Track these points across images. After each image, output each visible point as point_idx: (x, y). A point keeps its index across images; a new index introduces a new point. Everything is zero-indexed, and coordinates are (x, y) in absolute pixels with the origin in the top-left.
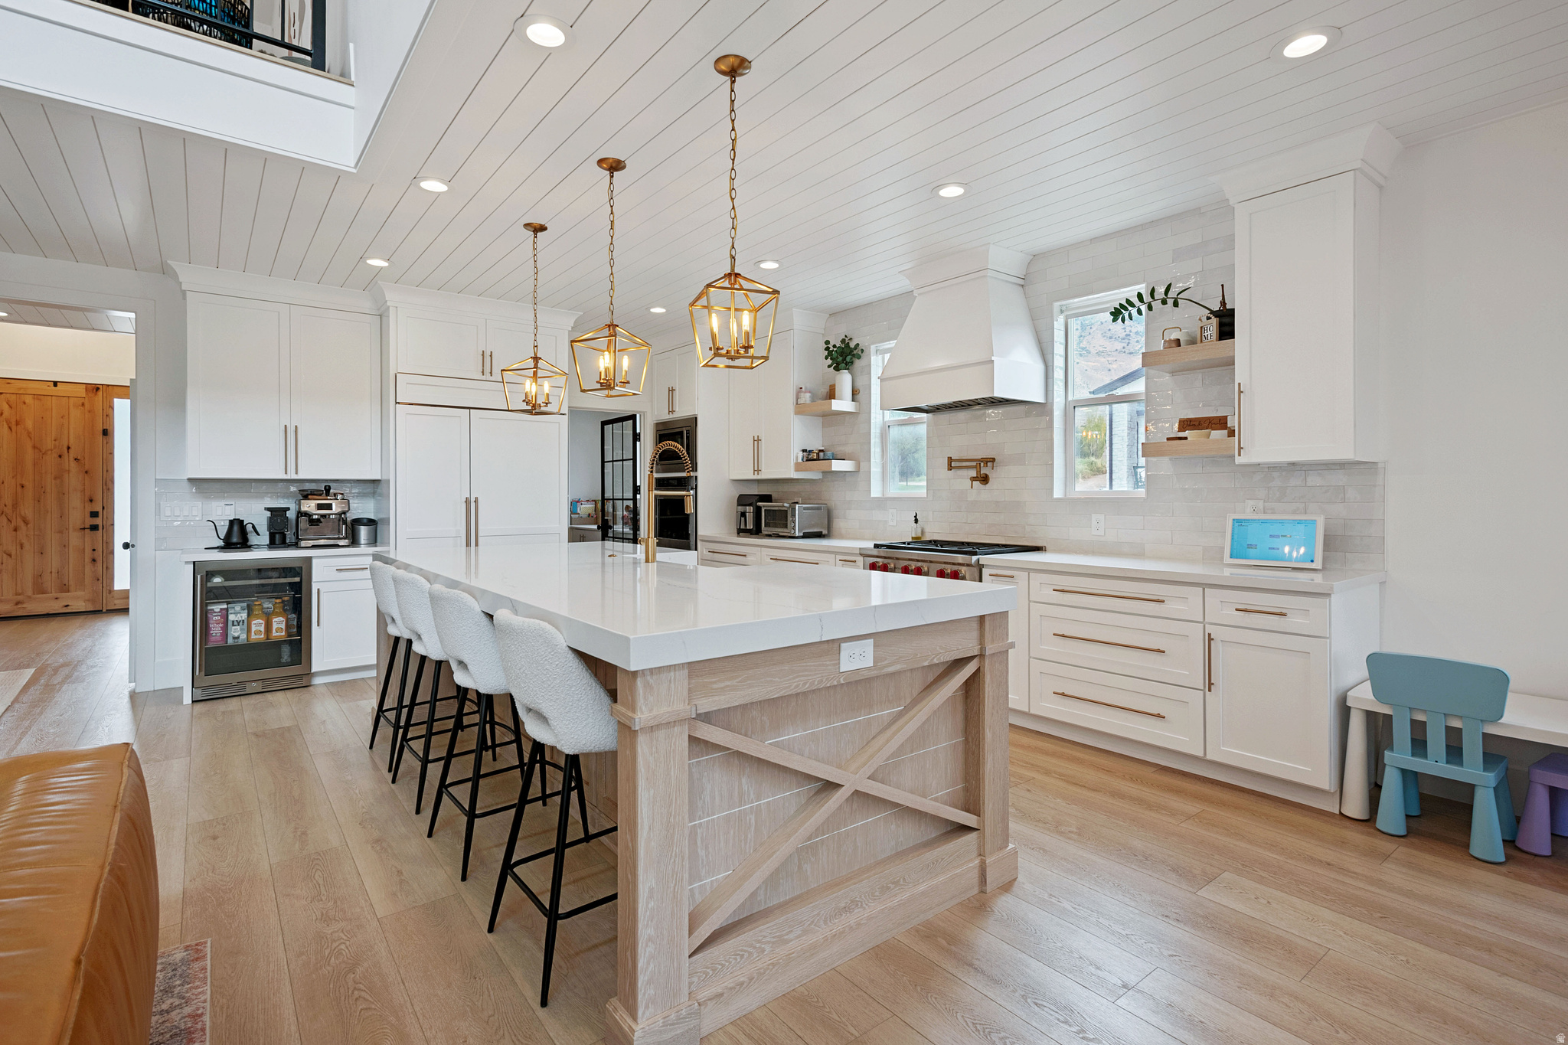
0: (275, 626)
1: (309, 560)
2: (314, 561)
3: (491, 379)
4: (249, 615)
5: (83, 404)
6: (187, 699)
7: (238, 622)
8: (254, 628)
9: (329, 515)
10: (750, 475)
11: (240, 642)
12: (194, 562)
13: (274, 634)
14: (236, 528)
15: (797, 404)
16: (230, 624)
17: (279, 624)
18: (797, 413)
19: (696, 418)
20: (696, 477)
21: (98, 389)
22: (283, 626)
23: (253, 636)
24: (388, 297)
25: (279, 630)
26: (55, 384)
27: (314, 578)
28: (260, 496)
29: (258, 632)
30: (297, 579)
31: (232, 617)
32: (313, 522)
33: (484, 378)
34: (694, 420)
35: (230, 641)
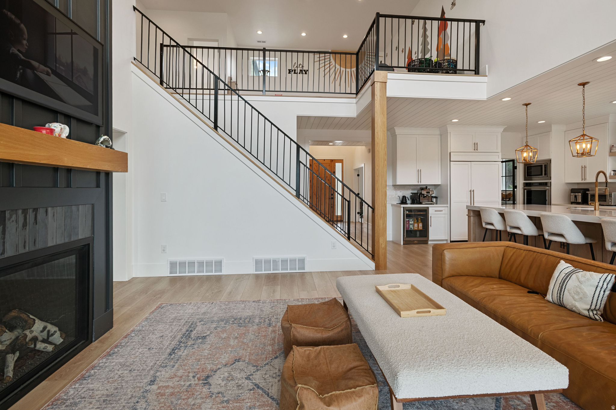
0: (420, 226)
1: (428, 208)
2: (430, 208)
3: (477, 151)
4: (414, 222)
5: (330, 165)
6: (402, 244)
7: (412, 224)
8: (415, 226)
9: (428, 195)
10: (580, 181)
11: (412, 229)
12: (403, 207)
13: (420, 228)
14: (404, 198)
15: (611, 152)
16: (410, 224)
17: (421, 225)
18: (610, 156)
19: (550, 160)
20: (551, 182)
21: (333, 161)
22: (422, 226)
23: (415, 228)
24: (448, 129)
25: (421, 227)
26: (324, 160)
27: (430, 213)
28: (407, 189)
29: (416, 227)
30: (425, 213)
31: (410, 223)
32: (424, 197)
33: (475, 151)
34: (550, 161)
35: (410, 229)
